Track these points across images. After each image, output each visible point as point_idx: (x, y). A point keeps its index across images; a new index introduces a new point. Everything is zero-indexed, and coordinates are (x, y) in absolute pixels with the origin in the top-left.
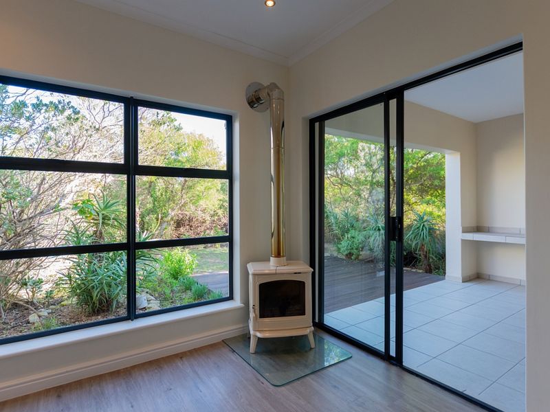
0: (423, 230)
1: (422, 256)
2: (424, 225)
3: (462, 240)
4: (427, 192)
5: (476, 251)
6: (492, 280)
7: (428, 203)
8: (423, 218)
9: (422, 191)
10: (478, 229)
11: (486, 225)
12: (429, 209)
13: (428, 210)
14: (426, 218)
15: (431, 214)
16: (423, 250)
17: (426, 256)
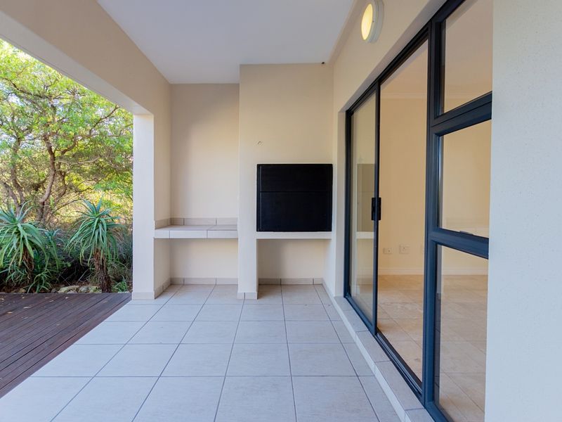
0: (97, 227)
1: (97, 267)
2: (99, 222)
3: (155, 239)
4: (104, 177)
5: (169, 250)
6: (187, 285)
7: (106, 189)
8: (97, 212)
9: (98, 173)
10: (172, 222)
11: (180, 216)
12: (107, 197)
13: (105, 198)
14: (102, 209)
15: (109, 204)
16: (98, 259)
17: (102, 267)
